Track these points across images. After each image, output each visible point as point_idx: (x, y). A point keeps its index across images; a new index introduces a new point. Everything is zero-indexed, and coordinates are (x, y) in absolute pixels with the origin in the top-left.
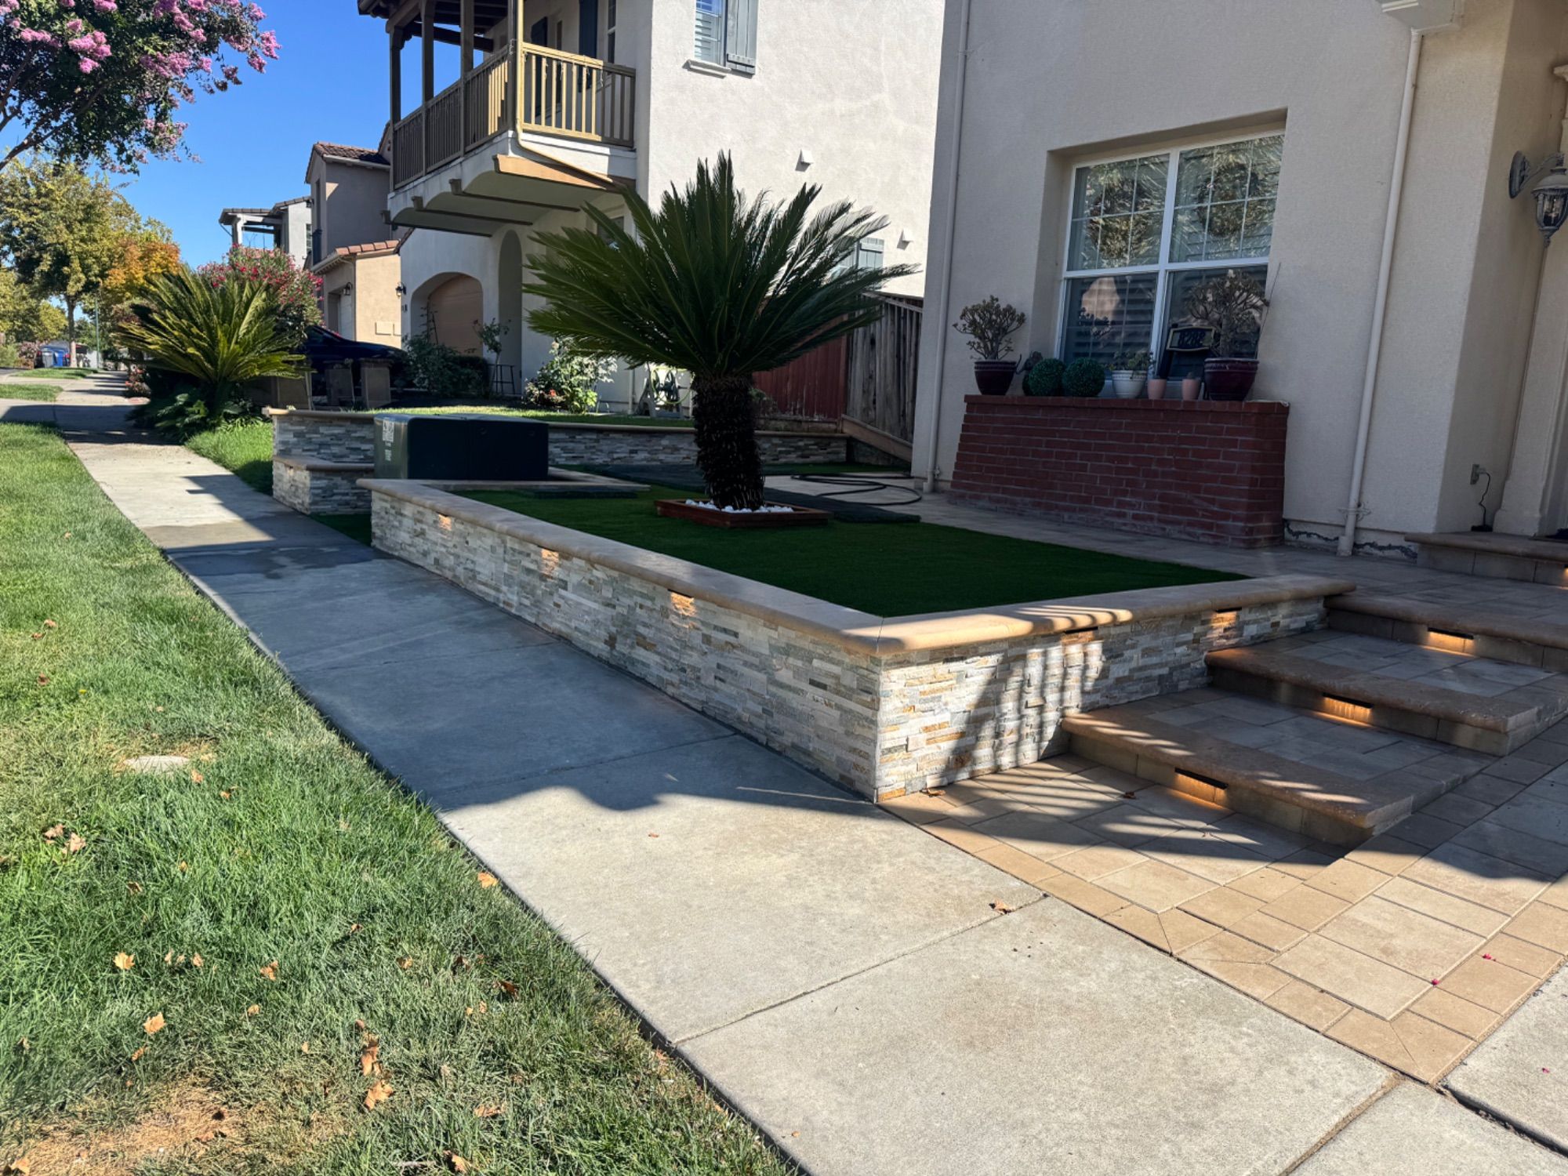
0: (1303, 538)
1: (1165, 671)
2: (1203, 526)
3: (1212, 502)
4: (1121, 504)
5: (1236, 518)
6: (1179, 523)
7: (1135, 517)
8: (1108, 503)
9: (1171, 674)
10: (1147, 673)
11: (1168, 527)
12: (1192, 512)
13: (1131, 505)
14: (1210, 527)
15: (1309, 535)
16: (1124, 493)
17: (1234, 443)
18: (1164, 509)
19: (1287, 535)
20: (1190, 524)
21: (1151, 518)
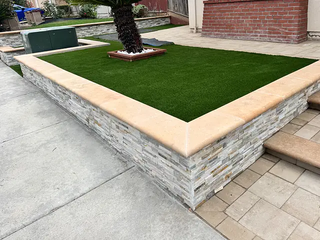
0: (314, 37)
1: (295, 110)
2: (283, 37)
3: (286, 29)
4: (256, 32)
5: (294, 34)
6: (275, 37)
7: (261, 36)
8: (252, 32)
9: (297, 110)
10: (290, 113)
11: (271, 39)
12: (280, 33)
13: (259, 32)
14: (285, 37)
15: (316, 36)
16: (257, 28)
17: (292, 9)
18: (270, 33)
19: (309, 37)
20: (279, 37)
21: (266, 36)
